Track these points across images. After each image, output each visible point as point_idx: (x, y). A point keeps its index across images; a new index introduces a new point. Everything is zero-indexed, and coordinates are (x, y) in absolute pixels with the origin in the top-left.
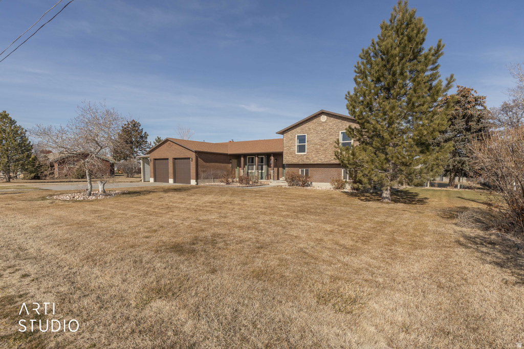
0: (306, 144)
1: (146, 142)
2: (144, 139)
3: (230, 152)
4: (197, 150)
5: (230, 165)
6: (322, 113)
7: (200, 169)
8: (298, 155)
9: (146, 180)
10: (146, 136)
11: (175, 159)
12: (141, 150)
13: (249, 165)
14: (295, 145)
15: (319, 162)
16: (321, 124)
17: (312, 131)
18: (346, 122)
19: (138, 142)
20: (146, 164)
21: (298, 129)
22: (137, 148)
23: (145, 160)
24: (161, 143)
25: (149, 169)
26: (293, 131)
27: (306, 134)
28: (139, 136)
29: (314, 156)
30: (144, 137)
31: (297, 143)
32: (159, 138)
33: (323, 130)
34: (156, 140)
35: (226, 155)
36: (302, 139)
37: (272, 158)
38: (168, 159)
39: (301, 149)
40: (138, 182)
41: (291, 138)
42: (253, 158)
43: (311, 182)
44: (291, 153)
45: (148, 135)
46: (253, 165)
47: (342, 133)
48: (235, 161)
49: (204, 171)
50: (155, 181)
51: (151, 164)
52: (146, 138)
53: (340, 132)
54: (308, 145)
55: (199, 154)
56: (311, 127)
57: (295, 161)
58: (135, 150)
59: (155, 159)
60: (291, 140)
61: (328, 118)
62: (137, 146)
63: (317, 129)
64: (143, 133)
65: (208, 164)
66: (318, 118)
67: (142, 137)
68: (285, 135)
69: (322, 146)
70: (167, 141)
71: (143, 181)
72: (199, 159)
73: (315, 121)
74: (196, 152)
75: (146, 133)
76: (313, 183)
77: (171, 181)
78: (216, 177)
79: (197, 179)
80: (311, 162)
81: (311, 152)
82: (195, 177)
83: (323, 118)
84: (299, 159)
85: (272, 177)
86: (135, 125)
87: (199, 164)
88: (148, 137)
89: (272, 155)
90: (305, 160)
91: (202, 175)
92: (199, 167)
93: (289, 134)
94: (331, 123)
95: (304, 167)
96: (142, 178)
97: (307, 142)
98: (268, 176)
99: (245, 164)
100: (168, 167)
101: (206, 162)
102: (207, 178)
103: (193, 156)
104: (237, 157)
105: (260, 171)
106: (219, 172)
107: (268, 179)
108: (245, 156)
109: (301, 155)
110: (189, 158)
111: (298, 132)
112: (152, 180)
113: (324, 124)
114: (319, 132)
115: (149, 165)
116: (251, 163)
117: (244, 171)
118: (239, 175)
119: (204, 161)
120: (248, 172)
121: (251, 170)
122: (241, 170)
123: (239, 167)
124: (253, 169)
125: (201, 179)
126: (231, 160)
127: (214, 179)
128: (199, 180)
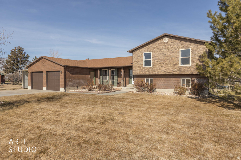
0: (151, 59)
1: (28, 61)
2: (26, 59)
3: (89, 67)
4: (65, 65)
5: (89, 76)
6: (165, 36)
7: (67, 79)
8: (145, 68)
9: (25, 88)
10: (28, 57)
11: (48, 72)
12: (24, 66)
13: (103, 76)
14: (142, 61)
15: (163, 73)
16: (164, 44)
17: (156, 49)
18: (185, 42)
19: (22, 61)
20: (25, 76)
21: (145, 48)
22: (21, 65)
23: (25, 72)
24: (37, 61)
25: (28, 79)
26: (141, 50)
27: (151, 52)
28: (23, 57)
29: (158, 68)
30: (26, 58)
31: (144, 59)
32: (36, 58)
33: (165, 49)
34: (34, 59)
35: (87, 68)
36: (148, 56)
37: (122, 70)
38: (42, 72)
39: (148, 63)
40: (19, 89)
41: (139, 55)
42: (106, 71)
43: (155, 89)
44: (139, 67)
45: (29, 56)
46: (107, 76)
47: (181, 50)
48: (92, 73)
49: (70, 81)
50: (32, 88)
51: (29, 76)
52: (28, 58)
53: (180, 50)
54: (153, 60)
55: (67, 68)
56: (155, 47)
57: (142, 73)
58: (20, 66)
59: (33, 72)
60: (139, 56)
61: (170, 39)
62: (21, 64)
63: (161, 48)
64: (26, 55)
65: (73, 76)
66: (161, 40)
67: (25, 58)
68: (134, 53)
69: (165, 61)
70: (41, 58)
71: (23, 88)
72: (67, 72)
73: (158, 42)
74: (64, 66)
75: (27, 55)
76: (157, 89)
77: (44, 88)
78: (79, 85)
79: (65, 86)
80: (156, 73)
81: (156, 66)
82: (63, 86)
83: (166, 40)
84: (146, 71)
85: (122, 85)
86: (20, 49)
87: (67, 75)
88: (29, 57)
89: (122, 68)
90: (150, 72)
91: (69, 84)
92: (67, 78)
93: (137, 52)
94: (172, 44)
95: (149, 77)
96: (22, 86)
97: (153, 58)
98: (119, 84)
99: (101, 75)
100: (42, 78)
101: (72, 74)
102: (73, 86)
103: (62, 69)
104: (95, 70)
105: (112, 80)
106: (82, 82)
107: (119, 86)
108: (100, 69)
109: (148, 68)
110: (59, 71)
111: (145, 50)
112: (30, 88)
113: (166, 44)
114: (162, 51)
115: (27, 76)
116: (105, 74)
117: (100, 80)
118: (95, 83)
119: (70, 73)
120: (102, 81)
121: (105, 79)
122: (98, 80)
123: (96, 77)
124: (106, 79)
125: (68, 87)
126: (90, 72)
127: (78, 86)
128: (66, 88)
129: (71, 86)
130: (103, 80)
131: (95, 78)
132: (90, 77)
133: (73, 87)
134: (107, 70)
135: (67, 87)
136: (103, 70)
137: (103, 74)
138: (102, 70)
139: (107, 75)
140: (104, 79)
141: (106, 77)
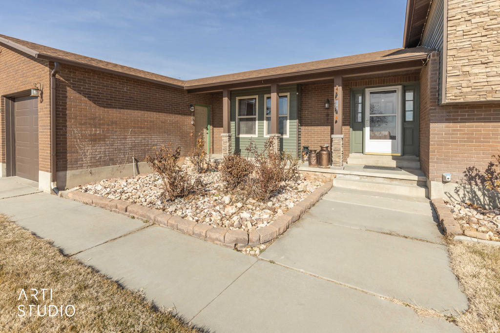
13: (241, 122)
37: (339, 90)
46: (254, 120)
48: (202, 111)
49: (92, 140)
78: (144, 156)
79: (60, 166)
82: (49, 163)
87: (71, 111)
89: (339, 81)
92: (71, 122)
99: (232, 118)
101: (108, 106)
102: (112, 162)
103: (45, 81)
105: (277, 136)
106: (157, 141)
107: (320, 163)
116: (247, 115)
117: (230, 137)
118: (213, 146)
119: (94, 102)
120: (237, 140)
121: (247, 132)
122: (222, 134)
123: (214, 126)
124: (251, 131)
125: (81, 167)
126: (191, 106)
127: (137, 161)
128: (69, 173)
129: (98, 162)
130: (241, 136)
131: (210, 127)
132: (193, 125)
133: (114, 164)
134: (257, 97)
135: (72, 168)
136: (240, 100)
137: (240, 115)
138: (238, 98)
139: (257, 116)
140: (243, 133)
141: (250, 123)
